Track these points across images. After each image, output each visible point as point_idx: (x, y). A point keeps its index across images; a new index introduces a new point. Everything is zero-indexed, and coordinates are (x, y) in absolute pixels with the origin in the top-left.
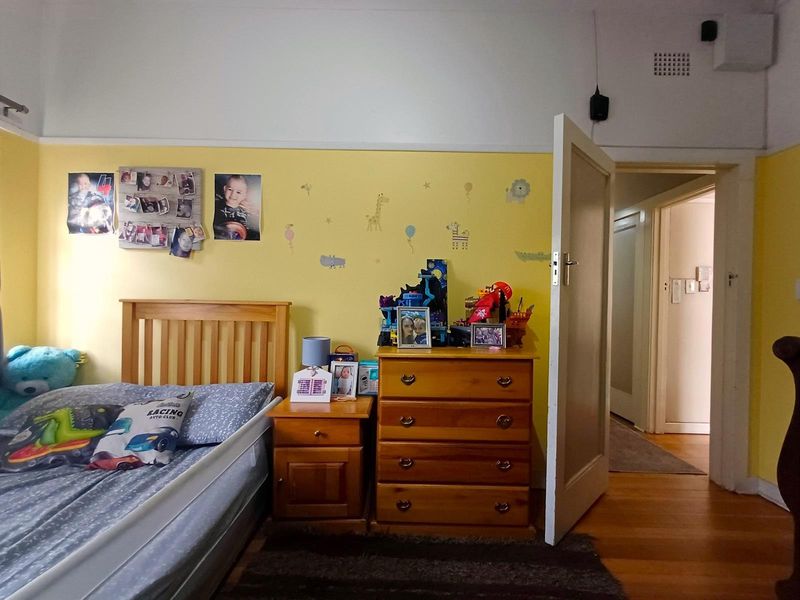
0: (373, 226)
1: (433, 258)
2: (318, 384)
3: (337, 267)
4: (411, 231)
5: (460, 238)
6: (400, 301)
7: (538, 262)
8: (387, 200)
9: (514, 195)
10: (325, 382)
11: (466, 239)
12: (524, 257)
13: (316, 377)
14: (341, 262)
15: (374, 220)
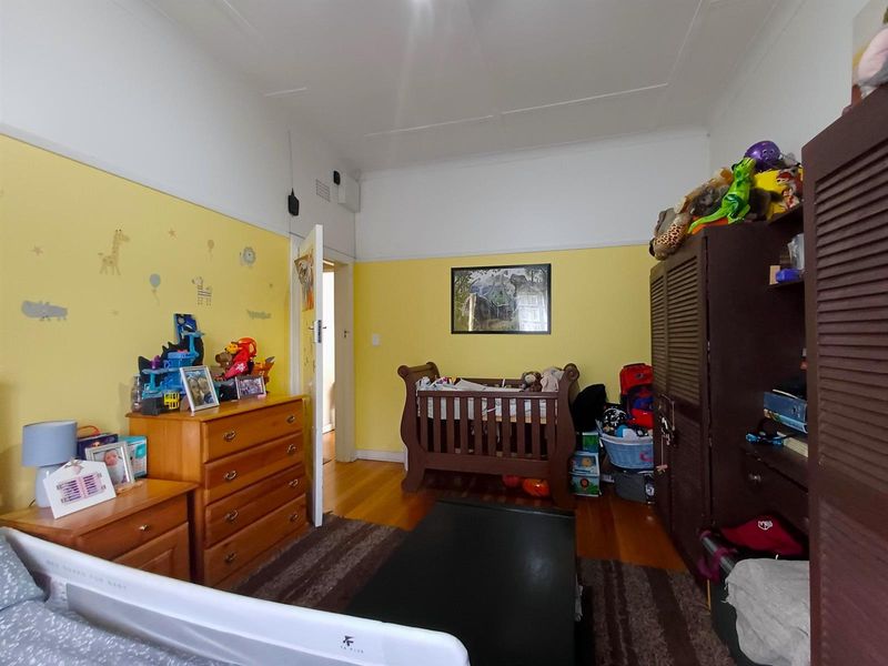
0: (109, 268)
1: (182, 313)
2: (89, 480)
3: (54, 319)
4: (155, 280)
5: (204, 293)
6: (166, 362)
7: (260, 320)
8: (127, 239)
9: (245, 260)
10: (99, 475)
11: (209, 294)
12: (253, 315)
13: (84, 473)
14: (60, 312)
15: (110, 261)
